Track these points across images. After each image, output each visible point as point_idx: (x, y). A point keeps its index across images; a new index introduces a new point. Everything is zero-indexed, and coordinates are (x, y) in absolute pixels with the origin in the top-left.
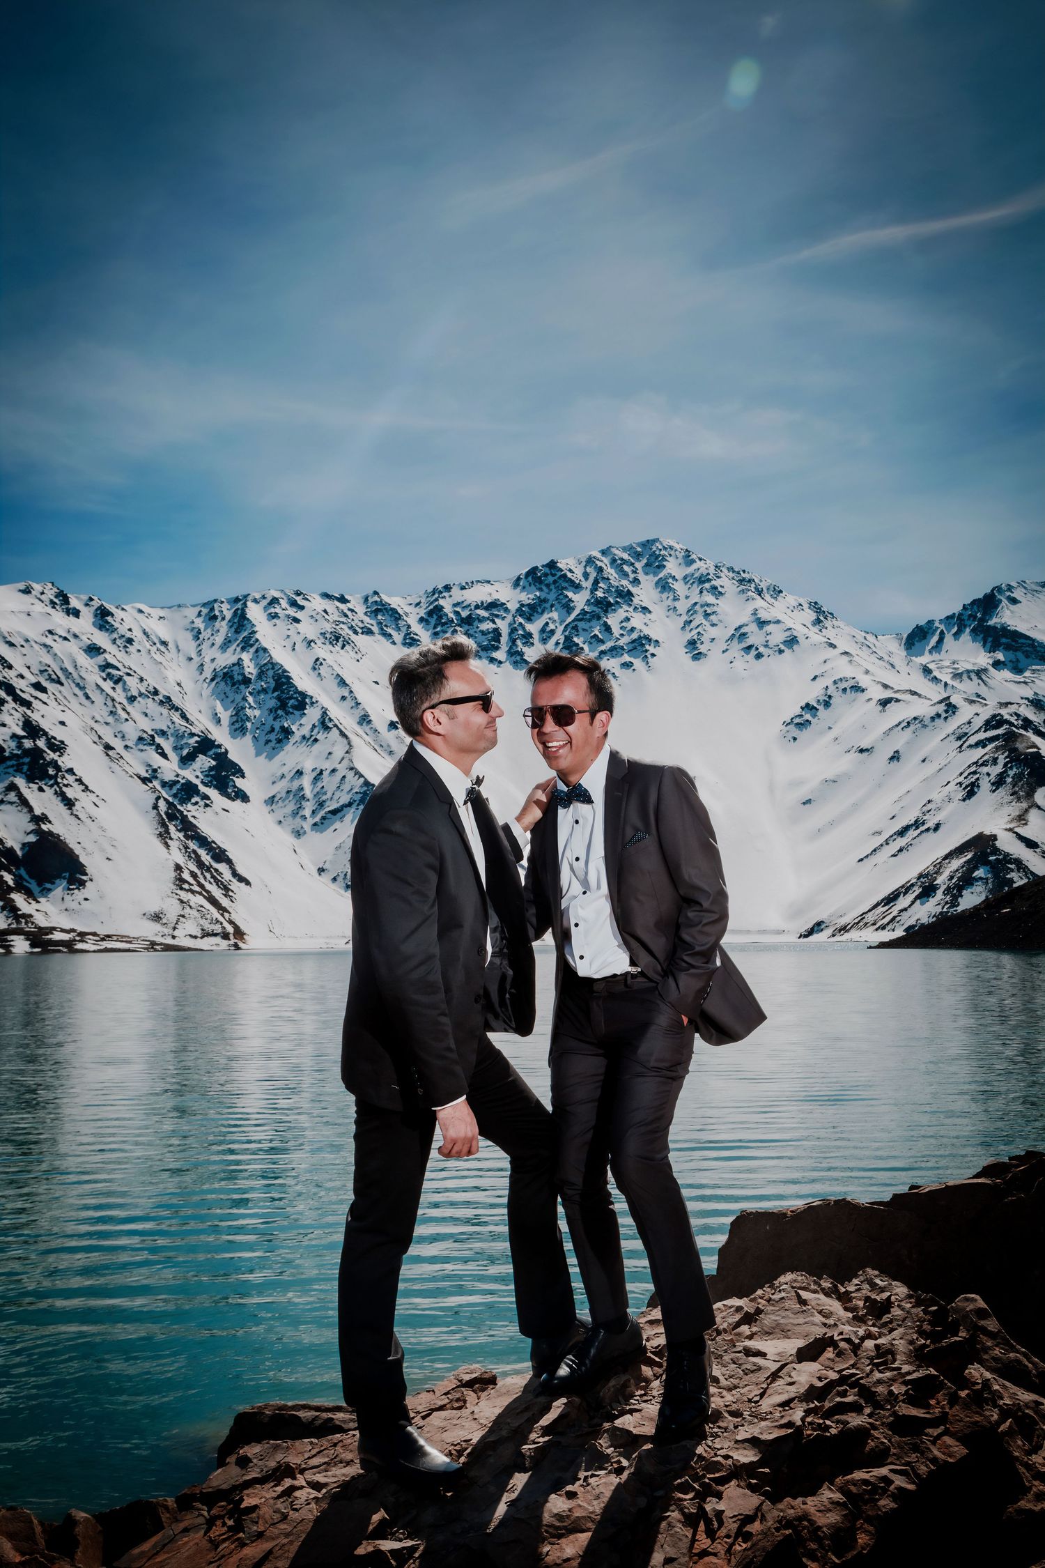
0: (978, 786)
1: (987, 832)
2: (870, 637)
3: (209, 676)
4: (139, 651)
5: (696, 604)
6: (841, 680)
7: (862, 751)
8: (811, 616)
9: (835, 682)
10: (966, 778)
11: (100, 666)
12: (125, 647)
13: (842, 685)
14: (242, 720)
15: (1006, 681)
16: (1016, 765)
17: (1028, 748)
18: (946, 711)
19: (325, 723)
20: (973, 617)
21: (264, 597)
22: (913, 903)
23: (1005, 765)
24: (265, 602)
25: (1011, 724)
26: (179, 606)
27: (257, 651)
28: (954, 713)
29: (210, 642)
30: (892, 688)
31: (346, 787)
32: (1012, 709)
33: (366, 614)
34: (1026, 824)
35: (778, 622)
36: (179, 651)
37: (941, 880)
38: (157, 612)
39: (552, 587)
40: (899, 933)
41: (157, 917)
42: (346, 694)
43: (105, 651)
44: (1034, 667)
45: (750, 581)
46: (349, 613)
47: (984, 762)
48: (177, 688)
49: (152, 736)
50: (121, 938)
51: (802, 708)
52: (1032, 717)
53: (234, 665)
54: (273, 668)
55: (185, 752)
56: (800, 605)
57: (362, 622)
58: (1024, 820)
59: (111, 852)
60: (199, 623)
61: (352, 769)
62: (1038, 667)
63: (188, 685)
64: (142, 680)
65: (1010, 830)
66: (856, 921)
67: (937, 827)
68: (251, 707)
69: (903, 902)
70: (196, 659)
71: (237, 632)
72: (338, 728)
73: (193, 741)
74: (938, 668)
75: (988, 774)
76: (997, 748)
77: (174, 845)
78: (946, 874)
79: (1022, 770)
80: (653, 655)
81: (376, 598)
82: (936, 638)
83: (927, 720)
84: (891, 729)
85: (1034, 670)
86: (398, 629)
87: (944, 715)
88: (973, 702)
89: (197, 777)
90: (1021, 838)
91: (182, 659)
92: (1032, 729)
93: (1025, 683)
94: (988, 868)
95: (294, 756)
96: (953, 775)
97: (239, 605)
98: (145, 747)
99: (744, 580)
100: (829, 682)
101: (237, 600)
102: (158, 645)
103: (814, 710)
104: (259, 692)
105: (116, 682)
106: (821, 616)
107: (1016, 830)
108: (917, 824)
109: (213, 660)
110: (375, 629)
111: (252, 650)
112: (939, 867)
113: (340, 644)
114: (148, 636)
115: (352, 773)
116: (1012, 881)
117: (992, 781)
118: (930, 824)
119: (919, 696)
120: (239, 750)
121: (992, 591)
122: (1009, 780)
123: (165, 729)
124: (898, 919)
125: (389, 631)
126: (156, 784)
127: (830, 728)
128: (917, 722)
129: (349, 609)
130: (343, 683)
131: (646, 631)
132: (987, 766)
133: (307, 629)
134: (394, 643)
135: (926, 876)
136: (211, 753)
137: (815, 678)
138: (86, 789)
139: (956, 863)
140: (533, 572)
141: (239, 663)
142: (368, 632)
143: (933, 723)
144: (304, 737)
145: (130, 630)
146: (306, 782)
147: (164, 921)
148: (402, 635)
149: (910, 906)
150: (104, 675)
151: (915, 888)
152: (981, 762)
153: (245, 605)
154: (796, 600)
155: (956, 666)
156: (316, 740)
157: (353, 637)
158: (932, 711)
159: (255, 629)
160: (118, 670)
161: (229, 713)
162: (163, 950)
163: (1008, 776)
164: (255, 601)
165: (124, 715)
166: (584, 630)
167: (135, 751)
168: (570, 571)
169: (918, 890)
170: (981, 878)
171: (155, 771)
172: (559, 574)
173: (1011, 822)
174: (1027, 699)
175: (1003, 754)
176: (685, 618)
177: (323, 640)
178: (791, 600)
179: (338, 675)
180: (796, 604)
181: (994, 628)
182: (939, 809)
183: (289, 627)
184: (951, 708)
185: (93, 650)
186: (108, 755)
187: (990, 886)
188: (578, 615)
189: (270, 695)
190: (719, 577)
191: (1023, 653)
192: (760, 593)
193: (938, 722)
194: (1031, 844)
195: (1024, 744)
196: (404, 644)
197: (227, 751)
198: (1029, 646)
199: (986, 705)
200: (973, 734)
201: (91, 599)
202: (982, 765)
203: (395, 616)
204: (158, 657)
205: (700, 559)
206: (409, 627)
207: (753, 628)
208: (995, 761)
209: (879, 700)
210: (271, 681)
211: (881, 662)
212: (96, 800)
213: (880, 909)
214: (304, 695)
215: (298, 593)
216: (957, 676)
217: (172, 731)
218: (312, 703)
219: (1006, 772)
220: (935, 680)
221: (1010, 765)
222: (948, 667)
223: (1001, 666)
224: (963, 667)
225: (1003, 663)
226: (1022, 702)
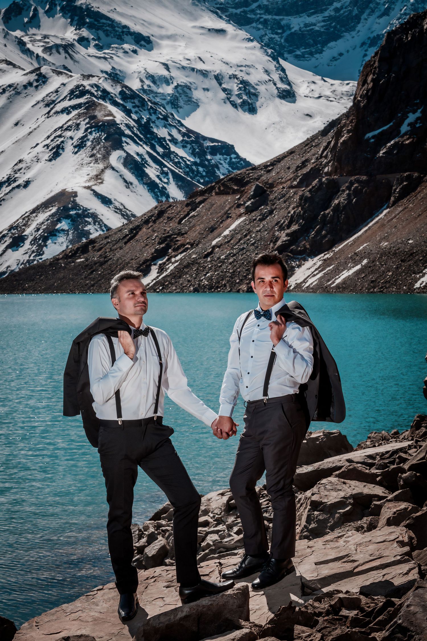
0: (63, 149)
1: (69, 190)
10: (52, 141)
15: (89, 56)
16: (95, 131)
17: (105, 116)
18: (37, 81)
23: (86, 130)
25: (92, 94)
28: (44, 83)
32: (94, 80)
34: (102, 183)
37: (29, 232)
44: (112, 46)
47: (68, 127)
52: (109, 89)
58: (100, 179)
62: (116, 46)
65: (89, 188)
67: (27, 184)
74: (31, 41)
75: (72, 138)
76: (79, 115)
78: (33, 226)
79: (100, 135)
82: (31, 13)
83: (20, 88)
85: (113, 47)
87: (35, 84)
88: (59, 73)
90: (97, 195)
92: (110, 100)
93: (105, 58)
94: (69, 221)
96: (40, 138)
107: (94, 188)
108: (9, 181)
112: (27, 219)
116: (89, 233)
117: (74, 144)
118: (20, 181)
119: (14, 66)
122: (89, 143)
128: (12, 89)
132: (70, 130)
135: (16, 227)
139: (42, 217)
143: (26, 91)
149: (2, 255)
151: (6, 239)
152: (65, 127)
155: (47, 40)
158: (25, 80)
163: (88, 140)
169: (8, 241)
170: (63, 230)
173: (89, 181)
174: (106, 73)
175: (84, 120)
181: (80, 8)
182: (28, 168)
184: (42, 78)
187: (71, 237)
191: (104, 31)
193: (30, 89)
194: (106, 201)
195: (102, 113)
198: (109, 25)
199: (71, 76)
200: (60, 102)
202: (66, 129)
208: (78, 125)
216: (48, 49)
219: (86, 136)
220: (28, 52)
221: (89, 130)
222: (40, 41)
223: (85, 42)
224: (52, 41)
225: (87, 40)
226: (101, 75)
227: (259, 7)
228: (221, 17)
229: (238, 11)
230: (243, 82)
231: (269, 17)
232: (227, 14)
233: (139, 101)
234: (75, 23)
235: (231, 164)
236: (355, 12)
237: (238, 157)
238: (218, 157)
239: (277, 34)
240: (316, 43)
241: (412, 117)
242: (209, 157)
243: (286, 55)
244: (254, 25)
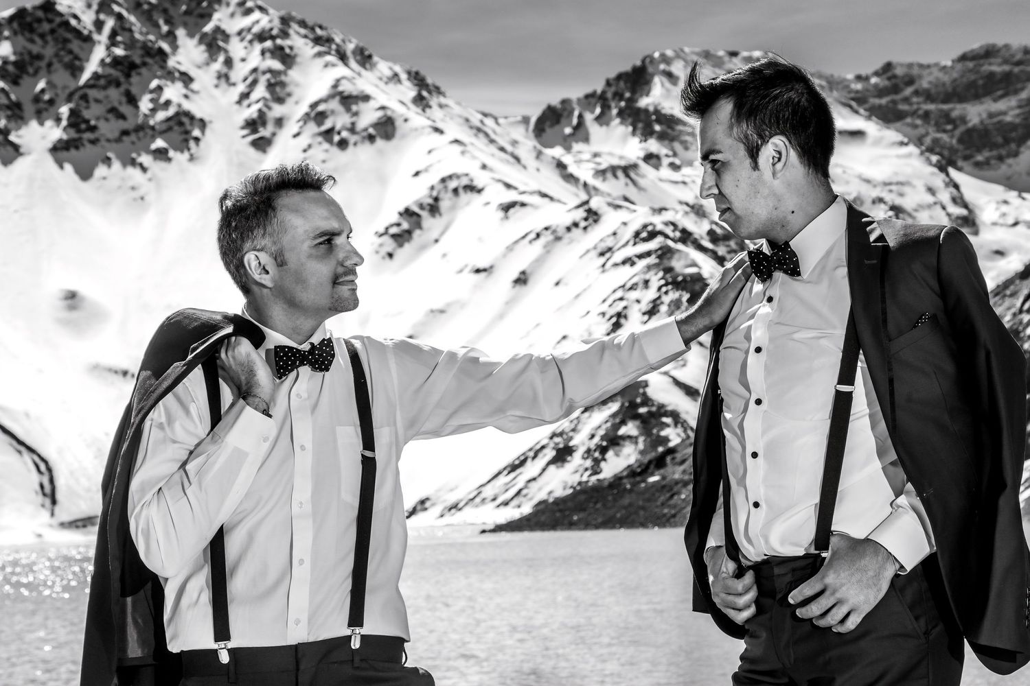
0: (625, 317)
2: (489, 122)
5: (255, 70)
6: (450, 177)
7: (478, 271)
8: (408, 91)
9: (443, 180)
10: (610, 306)
13: (453, 184)
15: (661, 180)
16: (672, 289)
17: (686, 267)
18: (586, 219)
20: (618, 96)
22: (544, 470)
23: (659, 289)
25: (666, 236)
28: (596, 221)
30: (515, 188)
32: (668, 216)
34: (684, 365)
35: (366, 98)
37: (580, 440)
39: (49, 38)
40: (527, 509)
45: (329, 40)
47: (632, 284)
51: (401, 214)
52: (691, 227)
56: (396, 75)
65: (665, 373)
66: (471, 496)
69: (532, 469)
74: (575, 162)
75: (638, 301)
76: (649, 268)
78: (586, 431)
79: (680, 296)
80: (197, 140)
82: (575, 121)
83: (561, 231)
84: (516, 242)
87: (583, 224)
88: (618, 207)
90: (677, 383)
92: (693, 243)
93: (684, 183)
94: (637, 423)
96: (594, 302)
99: (320, 38)
100: (433, 178)
103: (415, 218)
106: (425, 92)
107: (673, 373)
116: (666, 440)
117: (643, 310)
119: (551, 199)
121: (643, 61)
122: (664, 308)
124: (524, 492)
127: (437, 241)
128: (548, 232)
131: (187, 106)
132: (636, 290)
137: (417, 174)
139: (598, 418)
140: (21, 14)
143: (569, 235)
149: (540, 475)
151: (545, 451)
152: (628, 286)
154: (391, 69)
158: (568, 221)
163: (663, 303)
166: (97, 101)
168: (75, 17)
169: (550, 454)
170: (630, 437)
172: (58, 20)
174: (687, 204)
175: (655, 275)
176: (241, 88)
178: (384, 67)
180: (388, 73)
181: (646, 111)
184: (593, 216)
187: (641, 446)
188: (89, 80)
190: (286, 34)
192: (342, 57)
193: (576, 232)
194: (691, 392)
195: (682, 262)
199: (635, 211)
200: (619, 249)
202: (631, 289)
205: (261, 9)
207: (335, 104)
208: (646, 282)
209: (501, 204)
211: (502, 154)
213: (503, 479)
216: (601, 173)
219: (659, 297)
220: (570, 178)
221: (664, 289)
222: (588, 161)
223: (654, 161)
224: (605, 163)
225: (658, 157)
226: (679, 207)
227: (916, 93)
228: (857, 112)
229: (884, 101)
230: (893, 208)
231: (931, 107)
232: (867, 106)
233: (737, 244)
234: (638, 132)
239: (945, 131)
240: (1007, 141)
243: (960, 163)
244: (909, 120)
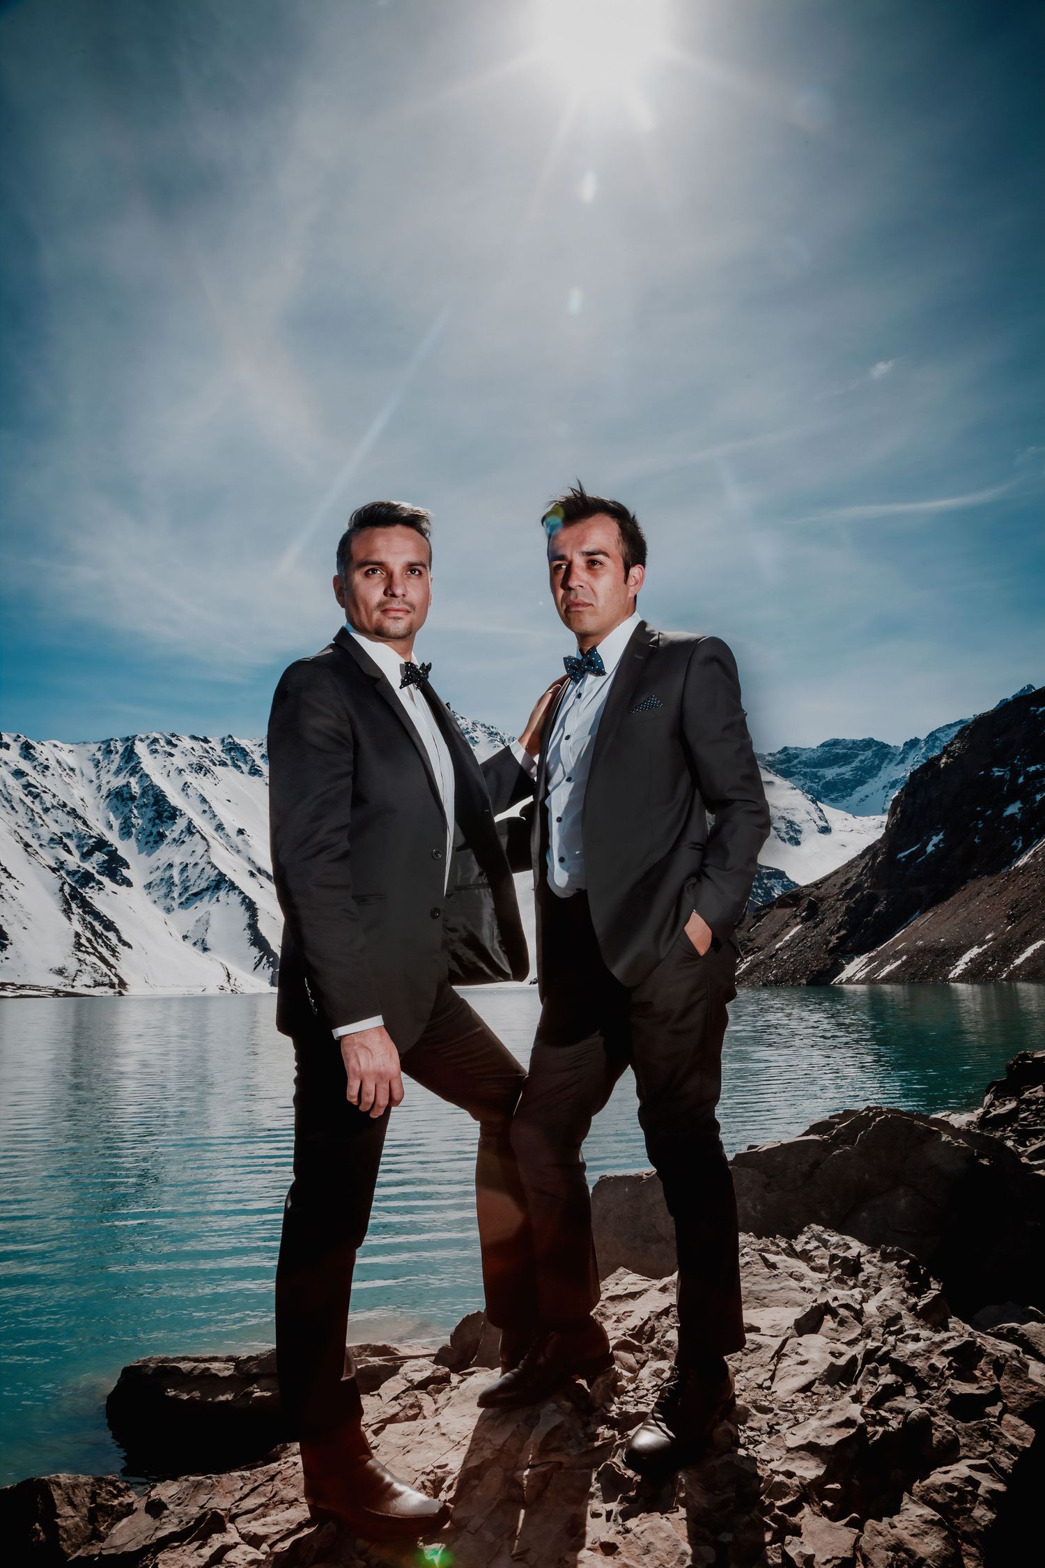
3: (105, 795)
4: (53, 775)
11: (23, 786)
12: (43, 772)
14: (129, 827)
19: (190, 829)
21: (147, 738)
24: (148, 741)
26: (85, 743)
27: (141, 776)
29: (107, 769)
31: (205, 876)
33: (222, 751)
36: (83, 775)
38: (67, 747)
41: (60, 972)
42: (207, 809)
43: (27, 774)
45: (496, 734)
46: (210, 750)
48: (81, 802)
49: (61, 838)
50: (32, 987)
53: (124, 786)
54: (153, 789)
55: (85, 849)
57: (220, 757)
59: (27, 923)
60: (99, 755)
61: (209, 863)
63: (89, 800)
64: (54, 796)
68: (135, 817)
70: (96, 781)
71: (127, 762)
72: (200, 833)
73: (91, 841)
77: (75, 918)
81: (230, 740)
86: (246, 763)
89: (94, 868)
91: (85, 781)
95: (166, 853)
97: (129, 743)
98: (55, 846)
99: (492, 733)
101: (127, 739)
102: (68, 771)
104: (142, 806)
105: (35, 797)
109: (108, 782)
110: (229, 762)
111: (138, 776)
113: (203, 772)
114: (60, 764)
115: (209, 866)
120: (126, 849)
123: (71, 832)
125: (239, 763)
126: (63, 873)
129: (210, 748)
130: (204, 800)
133: (179, 761)
134: (242, 772)
136: (105, 850)
138: (10, 876)
141: (128, 785)
142: (224, 764)
144: (174, 840)
145: (47, 759)
146: (175, 872)
147: (66, 974)
148: (249, 767)
150: (26, 792)
153: (133, 743)
156: (183, 842)
157: (213, 768)
159: (141, 760)
160: (37, 788)
161: (119, 821)
162: (64, 996)
164: (141, 740)
165: (40, 822)
167: (47, 849)
171: (62, 863)
177: (190, 770)
179: (201, 795)
183: (166, 759)
185: (19, 774)
186: (27, 851)
189: (149, 809)
190: (475, 731)
196: (250, 773)
197: (116, 849)
201: (19, 737)
203: (244, 753)
204: (67, 779)
205: (462, 718)
206: (254, 761)
210: (151, 798)
212: (17, 885)
214: (175, 809)
215: (173, 735)
217: (76, 834)
218: (181, 815)
227: (800, 763)
228: (770, 772)
229: (783, 767)
230: (789, 822)
231: (808, 770)
232: (777, 769)
235: (783, 886)
236: (877, 762)
237: (789, 880)
238: (773, 881)
239: (815, 783)
240: (846, 788)
241: (935, 840)
242: (765, 881)
243: (822, 799)
244: (796, 776)
